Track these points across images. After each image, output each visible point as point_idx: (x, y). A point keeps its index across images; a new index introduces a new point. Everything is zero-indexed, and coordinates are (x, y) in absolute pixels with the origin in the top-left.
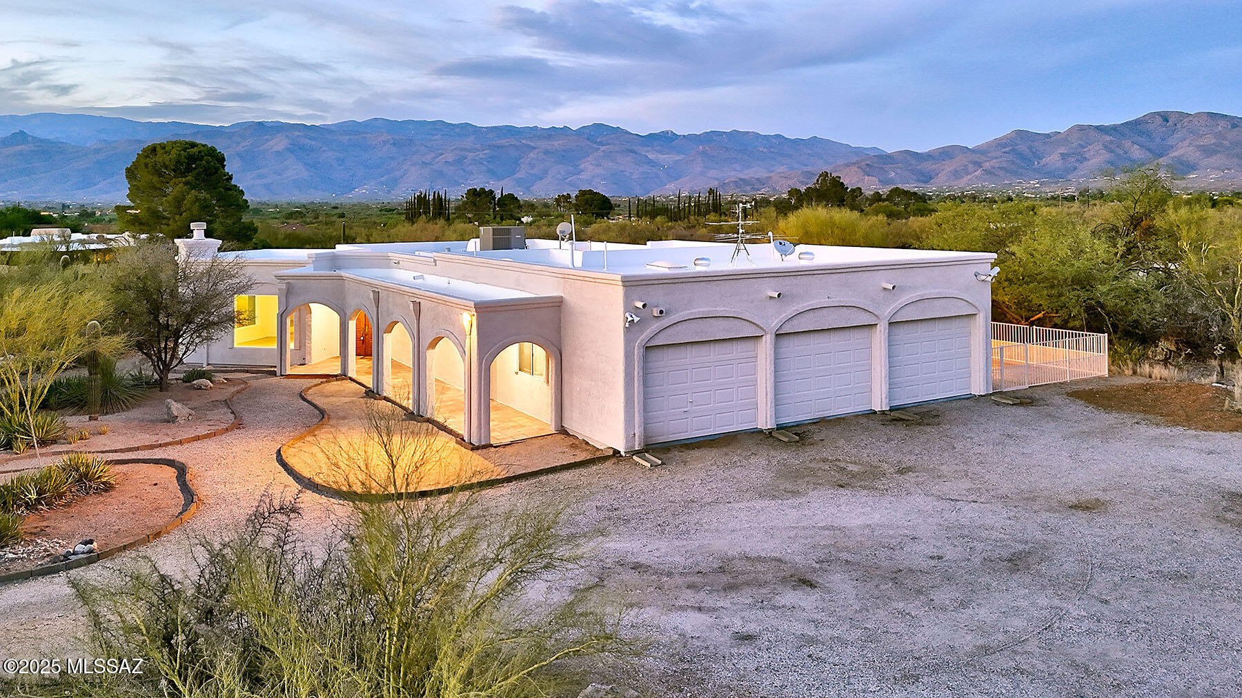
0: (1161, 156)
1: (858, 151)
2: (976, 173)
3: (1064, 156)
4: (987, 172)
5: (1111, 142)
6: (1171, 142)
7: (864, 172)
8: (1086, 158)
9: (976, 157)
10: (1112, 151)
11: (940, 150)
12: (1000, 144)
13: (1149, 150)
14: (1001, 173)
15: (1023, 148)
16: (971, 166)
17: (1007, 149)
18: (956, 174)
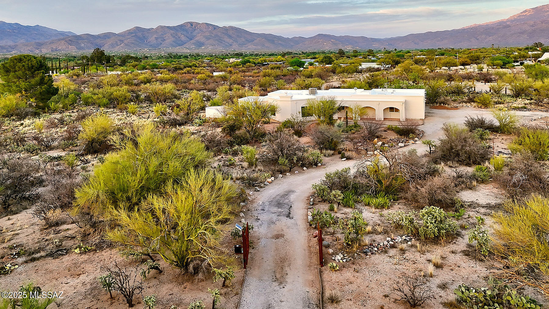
0: (191, 39)
1: (62, 33)
2: (122, 45)
3: (156, 39)
4: (126, 45)
5: (174, 33)
6: (194, 34)
7: (69, 44)
8: (164, 40)
9: (121, 38)
10: (174, 37)
11: (103, 34)
12: (130, 32)
13: (188, 37)
14: (132, 45)
15: (140, 34)
16: (118, 42)
17: (133, 35)
18: (113, 46)
